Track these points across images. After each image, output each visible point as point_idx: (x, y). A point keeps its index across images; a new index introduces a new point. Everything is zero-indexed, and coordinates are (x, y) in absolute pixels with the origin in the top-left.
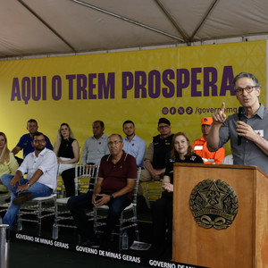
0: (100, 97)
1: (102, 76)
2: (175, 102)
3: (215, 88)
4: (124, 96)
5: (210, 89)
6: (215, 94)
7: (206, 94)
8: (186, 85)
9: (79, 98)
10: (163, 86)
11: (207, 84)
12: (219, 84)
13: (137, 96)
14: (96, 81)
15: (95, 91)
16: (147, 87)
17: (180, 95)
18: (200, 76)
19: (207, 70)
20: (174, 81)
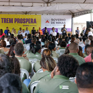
0: (10, 23)
1: (10, 19)
2: (25, 24)
3: (33, 22)
4: (15, 23)
5: (32, 22)
6: (33, 23)
7: (31, 23)
8: (27, 21)
9: (4, 23)
10: (23, 21)
11: (31, 21)
12: (33, 21)
13: (18, 23)
14: (8, 20)
15: (8, 22)
16: (20, 21)
17: (26, 23)
18: (30, 20)
19: (31, 19)
20: (25, 21)
